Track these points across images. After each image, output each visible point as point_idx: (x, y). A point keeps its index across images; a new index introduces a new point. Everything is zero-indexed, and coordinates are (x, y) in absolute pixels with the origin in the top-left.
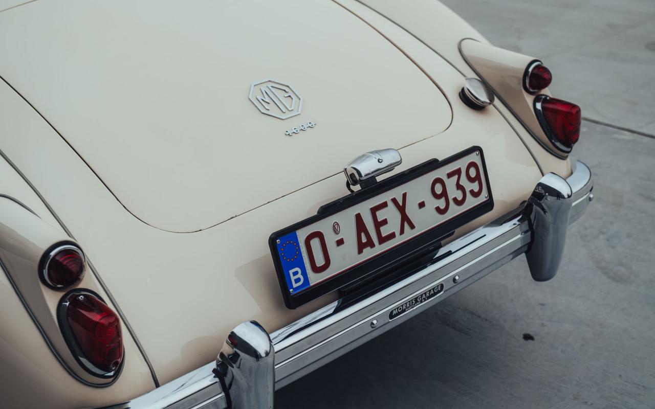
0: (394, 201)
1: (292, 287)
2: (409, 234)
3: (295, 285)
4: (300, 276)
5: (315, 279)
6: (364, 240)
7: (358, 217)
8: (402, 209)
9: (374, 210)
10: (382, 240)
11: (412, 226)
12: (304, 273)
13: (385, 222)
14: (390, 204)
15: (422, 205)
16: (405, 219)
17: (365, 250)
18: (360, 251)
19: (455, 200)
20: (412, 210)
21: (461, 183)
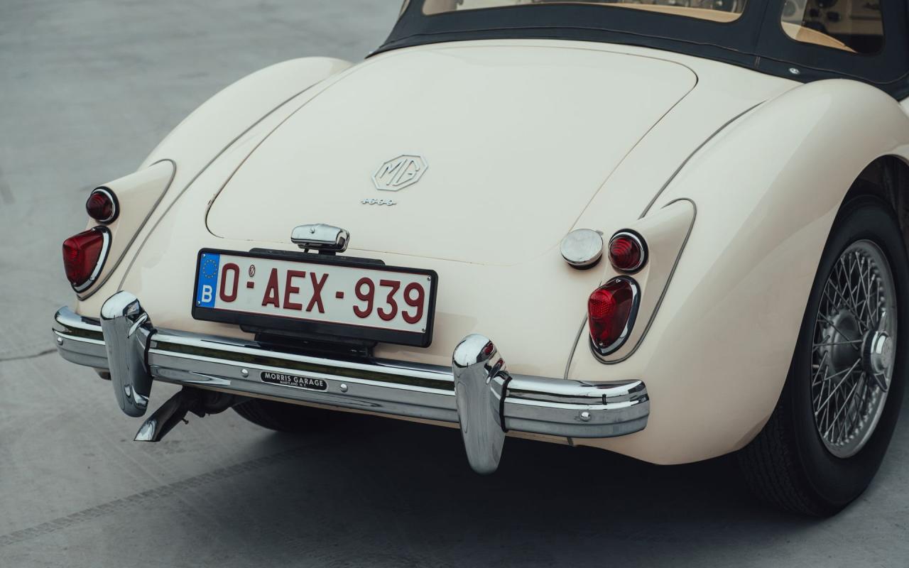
0: (313, 275)
1: (201, 300)
2: (315, 315)
3: (203, 300)
4: (209, 294)
5: (220, 304)
6: (272, 295)
7: (274, 272)
8: (318, 288)
9: (291, 274)
10: (288, 305)
11: (321, 310)
12: (214, 294)
13: (296, 290)
14: (308, 276)
15: (340, 295)
16: (317, 299)
17: (269, 305)
18: (264, 304)
19: (380, 311)
20: (327, 294)
21: (394, 297)
